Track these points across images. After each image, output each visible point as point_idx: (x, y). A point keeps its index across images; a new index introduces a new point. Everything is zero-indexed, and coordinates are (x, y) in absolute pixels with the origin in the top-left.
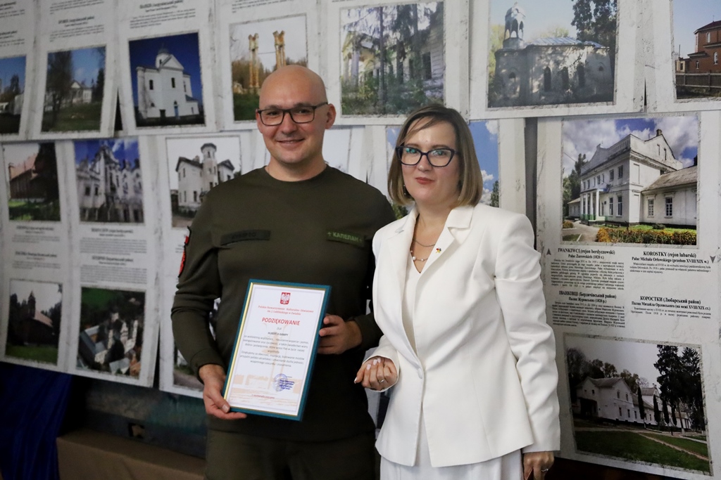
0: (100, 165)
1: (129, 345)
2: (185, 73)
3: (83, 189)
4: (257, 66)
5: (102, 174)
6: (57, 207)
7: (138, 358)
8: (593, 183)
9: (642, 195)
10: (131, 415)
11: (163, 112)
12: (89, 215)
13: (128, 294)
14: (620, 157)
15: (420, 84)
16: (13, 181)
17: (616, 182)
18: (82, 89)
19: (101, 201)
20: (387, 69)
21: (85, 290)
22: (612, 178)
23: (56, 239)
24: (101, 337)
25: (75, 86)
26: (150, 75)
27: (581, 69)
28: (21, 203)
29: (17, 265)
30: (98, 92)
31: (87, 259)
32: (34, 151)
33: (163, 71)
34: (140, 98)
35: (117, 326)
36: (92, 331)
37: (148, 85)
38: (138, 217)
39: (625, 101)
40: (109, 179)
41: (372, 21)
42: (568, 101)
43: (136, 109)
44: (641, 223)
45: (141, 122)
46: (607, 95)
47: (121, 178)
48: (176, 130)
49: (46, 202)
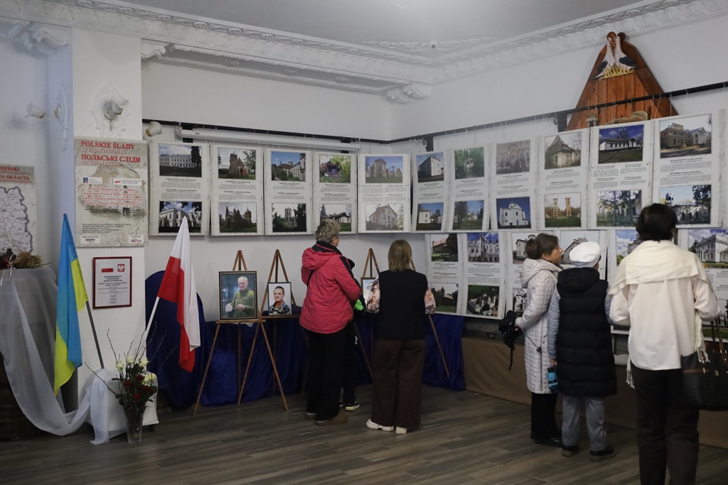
0: (480, 242)
1: (492, 305)
2: (522, 210)
3: (470, 250)
4: (557, 209)
5: (480, 244)
6: (457, 257)
7: (497, 310)
8: (701, 249)
9: (721, 253)
10: (488, 331)
11: (511, 224)
12: (471, 259)
13: (491, 287)
14: (712, 241)
15: (631, 217)
16: (434, 247)
17: (710, 249)
18: (472, 215)
19: (479, 254)
20: (617, 211)
21: (469, 286)
22: (709, 247)
23: (456, 268)
24: (478, 302)
25: (469, 214)
26: (505, 211)
27: (697, 213)
28: (439, 255)
29: (435, 277)
30: (481, 216)
31: (472, 275)
32: (447, 236)
33: (512, 210)
34: (501, 219)
35: (486, 299)
36: (474, 300)
37: (505, 214)
38: (497, 260)
39: (714, 223)
40: (483, 247)
41: (611, 195)
42: (692, 223)
43: (498, 223)
44: (721, 262)
45: (500, 227)
46: (708, 221)
47: (489, 246)
48: (518, 230)
49: (451, 254)
